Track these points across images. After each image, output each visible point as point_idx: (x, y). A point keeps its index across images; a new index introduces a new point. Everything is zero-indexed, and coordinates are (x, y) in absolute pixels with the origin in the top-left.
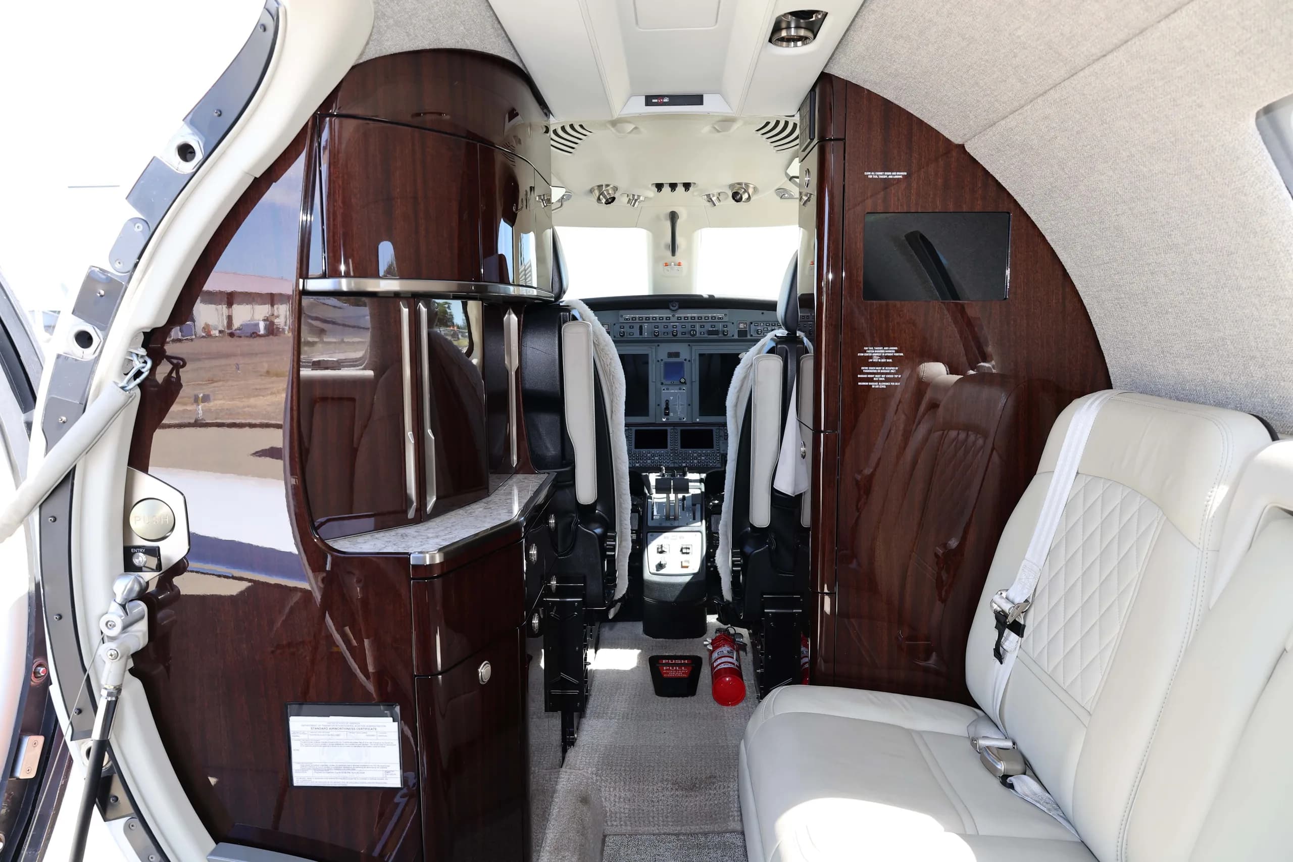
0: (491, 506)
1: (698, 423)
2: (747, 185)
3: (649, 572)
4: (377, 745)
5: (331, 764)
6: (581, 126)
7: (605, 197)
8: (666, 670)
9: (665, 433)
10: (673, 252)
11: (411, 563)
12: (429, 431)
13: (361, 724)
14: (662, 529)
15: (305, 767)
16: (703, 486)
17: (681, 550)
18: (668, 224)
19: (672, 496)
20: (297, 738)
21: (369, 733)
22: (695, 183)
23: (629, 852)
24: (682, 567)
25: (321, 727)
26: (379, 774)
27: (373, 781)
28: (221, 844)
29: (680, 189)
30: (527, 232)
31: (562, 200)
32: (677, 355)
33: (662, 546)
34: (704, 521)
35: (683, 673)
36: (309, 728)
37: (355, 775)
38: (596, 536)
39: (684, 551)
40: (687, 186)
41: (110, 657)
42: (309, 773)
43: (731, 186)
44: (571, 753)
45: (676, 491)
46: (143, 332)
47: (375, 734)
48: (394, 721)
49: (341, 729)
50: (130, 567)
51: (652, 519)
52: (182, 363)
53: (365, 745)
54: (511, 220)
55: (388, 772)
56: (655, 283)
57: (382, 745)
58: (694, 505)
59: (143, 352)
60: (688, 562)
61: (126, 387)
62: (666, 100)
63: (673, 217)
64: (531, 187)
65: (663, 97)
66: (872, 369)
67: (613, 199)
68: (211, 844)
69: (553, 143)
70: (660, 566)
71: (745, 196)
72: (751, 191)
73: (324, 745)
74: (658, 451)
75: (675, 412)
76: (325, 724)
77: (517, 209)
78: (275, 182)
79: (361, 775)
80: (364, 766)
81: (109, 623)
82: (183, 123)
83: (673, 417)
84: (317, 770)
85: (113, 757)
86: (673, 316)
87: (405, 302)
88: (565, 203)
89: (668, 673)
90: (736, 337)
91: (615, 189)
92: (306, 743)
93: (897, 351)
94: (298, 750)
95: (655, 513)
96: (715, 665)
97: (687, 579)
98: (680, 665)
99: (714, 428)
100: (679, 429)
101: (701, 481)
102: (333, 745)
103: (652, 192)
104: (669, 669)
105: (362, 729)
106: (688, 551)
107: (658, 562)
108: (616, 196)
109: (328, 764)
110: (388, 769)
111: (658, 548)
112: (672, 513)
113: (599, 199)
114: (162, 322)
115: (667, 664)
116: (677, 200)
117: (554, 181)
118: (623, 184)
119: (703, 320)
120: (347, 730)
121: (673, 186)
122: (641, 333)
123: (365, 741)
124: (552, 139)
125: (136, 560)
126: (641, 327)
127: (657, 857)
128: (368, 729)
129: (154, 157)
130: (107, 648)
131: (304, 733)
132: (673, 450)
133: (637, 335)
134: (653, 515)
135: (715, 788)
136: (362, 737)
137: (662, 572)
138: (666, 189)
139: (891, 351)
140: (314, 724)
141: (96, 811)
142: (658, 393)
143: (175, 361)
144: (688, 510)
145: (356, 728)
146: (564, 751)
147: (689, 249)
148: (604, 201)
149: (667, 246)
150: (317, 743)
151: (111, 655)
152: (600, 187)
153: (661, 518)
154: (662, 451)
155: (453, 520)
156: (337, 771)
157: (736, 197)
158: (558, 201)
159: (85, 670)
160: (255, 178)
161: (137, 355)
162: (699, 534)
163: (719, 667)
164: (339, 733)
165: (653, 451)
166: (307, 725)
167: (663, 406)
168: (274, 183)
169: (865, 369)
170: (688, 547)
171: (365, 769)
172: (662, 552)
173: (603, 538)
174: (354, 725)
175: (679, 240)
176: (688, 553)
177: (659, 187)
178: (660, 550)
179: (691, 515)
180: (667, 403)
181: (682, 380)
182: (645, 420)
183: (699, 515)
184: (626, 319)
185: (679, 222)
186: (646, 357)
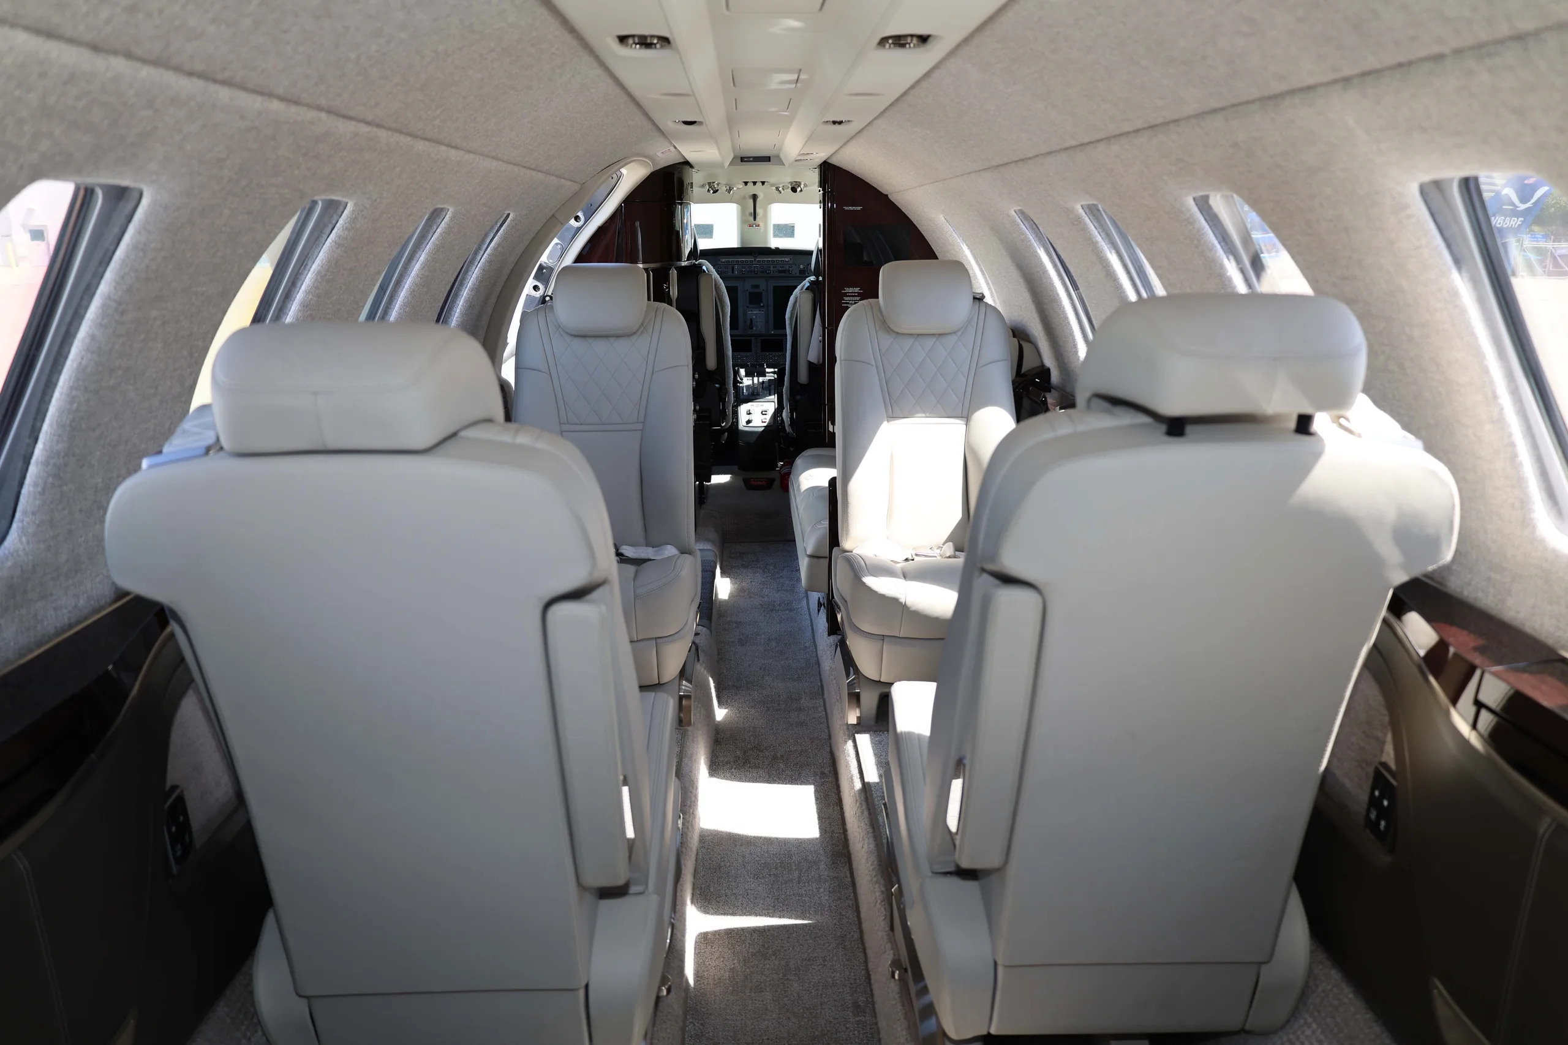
1: (773, 334)
2: (800, 183)
3: (742, 425)
7: (712, 189)
9: (750, 341)
10: (755, 219)
14: (747, 401)
16: (776, 376)
17: (761, 412)
18: (751, 201)
19: (756, 379)
22: (767, 182)
24: (763, 422)
29: (759, 185)
32: (757, 287)
33: (749, 410)
34: (776, 395)
35: (764, 484)
38: (716, 388)
39: (764, 413)
40: (763, 183)
43: (791, 183)
45: (758, 376)
51: (743, 395)
56: (743, 237)
58: (770, 386)
60: (765, 418)
62: (751, 159)
63: (755, 197)
65: (750, 157)
66: (848, 298)
67: (717, 189)
70: (749, 422)
71: (799, 189)
72: (802, 186)
74: (745, 354)
75: (757, 327)
83: (755, 330)
86: (755, 260)
89: (754, 484)
90: (798, 274)
91: (719, 184)
93: (859, 290)
95: (745, 391)
97: (764, 427)
98: (762, 481)
100: (759, 338)
101: (774, 373)
103: (741, 186)
106: (766, 413)
107: (747, 419)
108: (719, 187)
112: (755, 391)
113: (709, 191)
115: (754, 481)
116: (758, 190)
118: (723, 181)
119: (775, 263)
121: (755, 183)
122: (733, 273)
126: (733, 268)
132: (756, 353)
133: (730, 273)
134: (743, 393)
137: (750, 425)
138: (750, 185)
139: (857, 290)
142: (745, 314)
144: (766, 390)
147: (765, 216)
148: (712, 191)
149: (751, 214)
152: (709, 183)
153: (748, 395)
154: (748, 354)
157: (794, 190)
162: (773, 403)
165: (742, 354)
167: (748, 322)
169: (845, 298)
170: (764, 410)
172: (750, 414)
173: (719, 389)
175: (758, 210)
176: (766, 414)
177: (746, 183)
178: (747, 412)
179: (768, 392)
180: (751, 320)
181: (762, 305)
182: (736, 332)
183: (773, 392)
184: (722, 262)
185: (758, 201)
186: (736, 287)
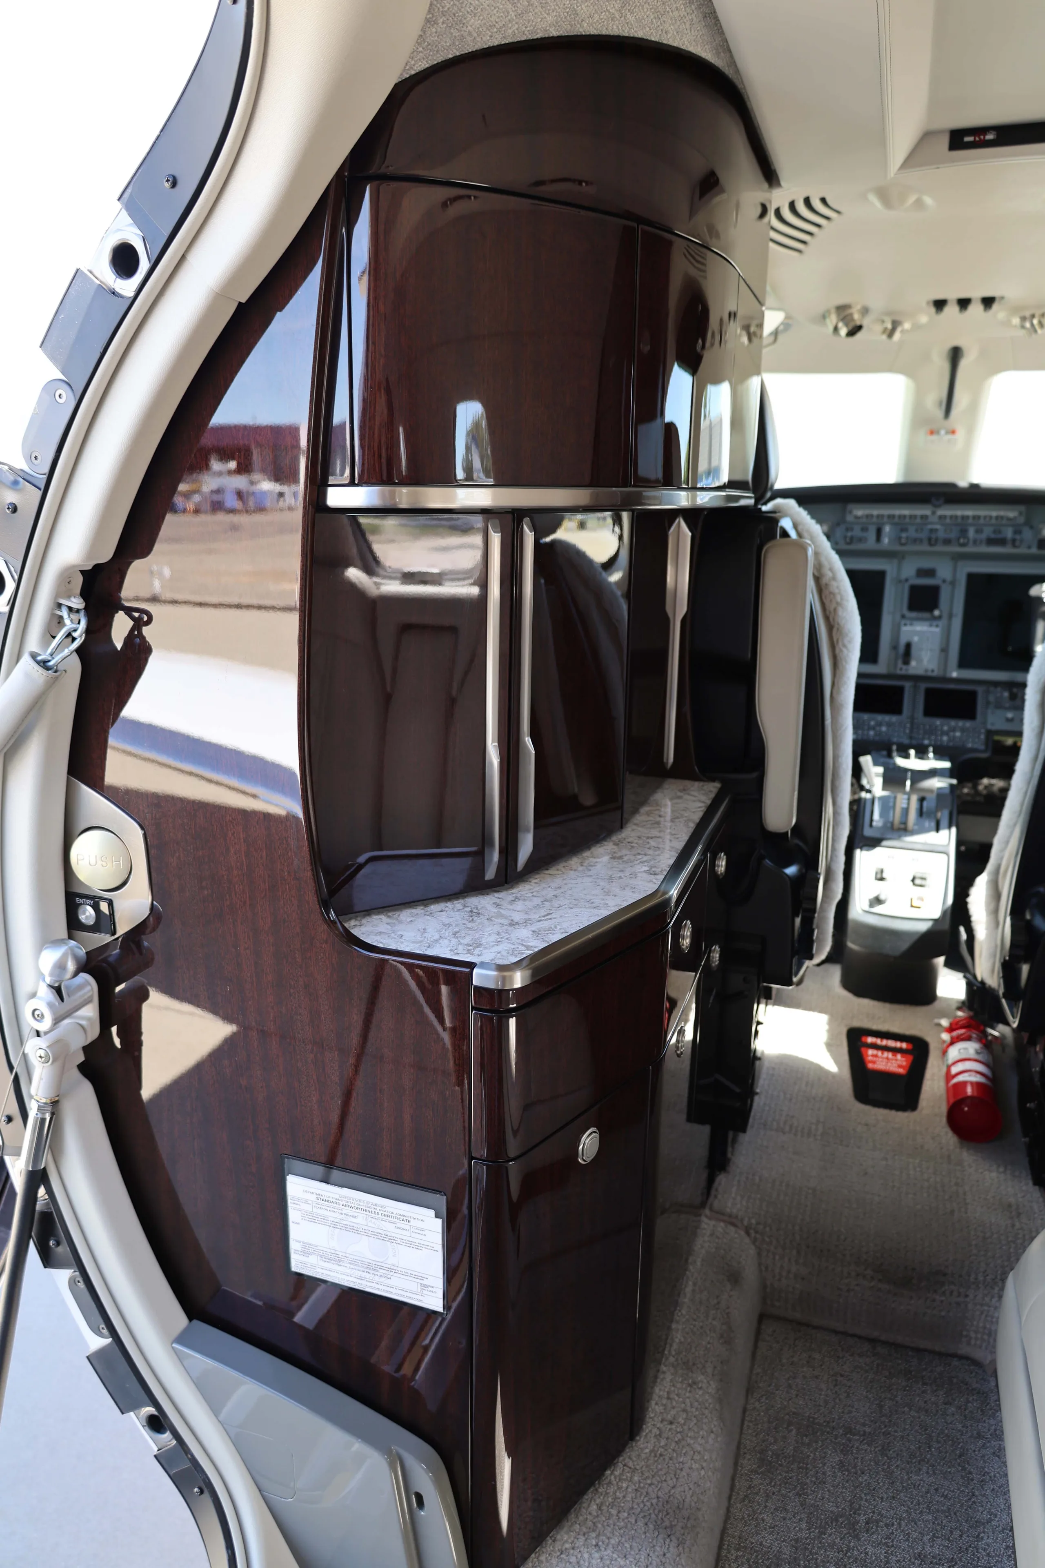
0: (624, 852)
1: (955, 679)
3: (858, 909)
4: (410, 1244)
5: (344, 1254)
6: (823, 201)
7: (846, 325)
8: (873, 1056)
9: (900, 690)
10: (948, 412)
11: (474, 983)
12: (528, 741)
13: (388, 1209)
14: (876, 842)
15: (307, 1250)
16: (952, 780)
17: (913, 880)
18: (946, 365)
20: (298, 1206)
21: (400, 1224)
22: (1002, 298)
23: (795, 1359)
24: (914, 907)
25: (332, 1200)
26: (412, 1286)
27: (400, 1292)
28: (195, 1322)
29: (976, 308)
30: (717, 381)
31: (776, 334)
32: (930, 573)
33: (882, 871)
34: (954, 830)
35: (900, 1066)
36: (313, 1198)
37: (377, 1278)
38: (787, 879)
39: (917, 881)
40: (988, 302)
41: (40, 1059)
42: (313, 1259)
44: (722, 1179)
46: (81, 571)
47: (408, 1227)
48: (437, 1216)
49: (358, 1209)
50: (74, 924)
51: (871, 825)
52: (146, 618)
53: (392, 1240)
54: (692, 364)
55: (426, 1286)
56: (909, 464)
57: (418, 1247)
58: (939, 810)
59: (77, 603)
60: (921, 899)
61: (49, 661)
62: (990, 137)
63: (955, 355)
64: (730, 314)
67: (859, 328)
68: (180, 1319)
69: (773, 235)
70: (877, 901)
73: (335, 1226)
74: (887, 718)
75: (920, 661)
76: (337, 1197)
77: (703, 347)
78: (281, 310)
79: (388, 1282)
80: (390, 1269)
81: (37, 1013)
82: (119, 205)
83: (916, 667)
84: (324, 1257)
85: (50, 1191)
86: (934, 513)
87: (497, 521)
88: (780, 338)
89: (874, 1062)
90: (1034, 549)
91: (865, 311)
92: (312, 1218)
94: (298, 1224)
95: (876, 817)
96: (954, 1070)
97: (923, 927)
98: (895, 1051)
99: (980, 690)
100: (923, 686)
102: (346, 1228)
103: (926, 316)
104: (876, 1056)
105: (388, 1216)
106: (924, 882)
107: (875, 895)
108: (866, 322)
109: (341, 1254)
110: (425, 1282)
111: (876, 873)
112: (900, 818)
113: (836, 329)
114: (106, 555)
115: (874, 1046)
116: (968, 327)
117: (769, 300)
118: (877, 303)
119: (982, 521)
120: (368, 1213)
121: (964, 303)
122: (878, 542)
123: (393, 1235)
124: (773, 228)
125: (83, 917)
126: (879, 531)
127: (839, 1379)
128: (398, 1219)
129: (78, 270)
130: (37, 1045)
131: (306, 1202)
132: (912, 718)
133: (871, 542)
134: (872, 820)
135: (944, 1292)
136: (389, 1227)
137: (878, 909)
138: (952, 309)
140: (321, 1193)
141: (32, 1254)
143: (136, 615)
144: (928, 817)
145: (380, 1213)
146: (711, 1181)
147: (974, 408)
148: (843, 331)
149: (939, 403)
150: (324, 1221)
151: (40, 1057)
152: (841, 308)
153: (884, 825)
154: (894, 718)
155: (558, 881)
156: (352, 1266)
158: (771, 334)
159: (11, 1067)
160: (240, 303)
161: (70, 609)
162: (944, 856)
163: (961, 1078)
164: (356, 1214)
165: (880, 717)
166: (313, 1193)
167: (902, 649)
168: (278, 313)
170: (924, 876)
171: (392, 1273)
172: (882, 879)
173: (798, 881)
174: (378, 1208)
176: (921, 886)
177: (940, 305)
178: (879, 876)
179: (933, 824)
180: (908, 646)
181: (936, 613)
182: (870, 669)
183: (945, 821)
184: (857, 517)
185: (964, 364)
186: (881, 575)
